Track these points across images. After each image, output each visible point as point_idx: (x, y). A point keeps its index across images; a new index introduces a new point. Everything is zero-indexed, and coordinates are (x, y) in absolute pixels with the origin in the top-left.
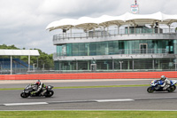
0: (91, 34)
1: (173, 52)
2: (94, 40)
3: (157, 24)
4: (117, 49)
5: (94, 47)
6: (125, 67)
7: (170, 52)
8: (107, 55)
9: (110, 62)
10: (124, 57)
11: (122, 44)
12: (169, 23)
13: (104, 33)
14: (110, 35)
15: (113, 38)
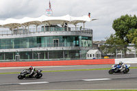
0: (16, 32)
1: (78, 45)
2: (18, 36)
3: (66, 24)
4: (36, 44)
5: (18, 42)
6: (42, 57)
7: (76, 46)
8: (28, 48)
9: (30, 53)
10: (41, 49)
11: (39, 39)
12: (75, 23)
13: (26, 31)
14: (30, 33)
15: (33, 35)
